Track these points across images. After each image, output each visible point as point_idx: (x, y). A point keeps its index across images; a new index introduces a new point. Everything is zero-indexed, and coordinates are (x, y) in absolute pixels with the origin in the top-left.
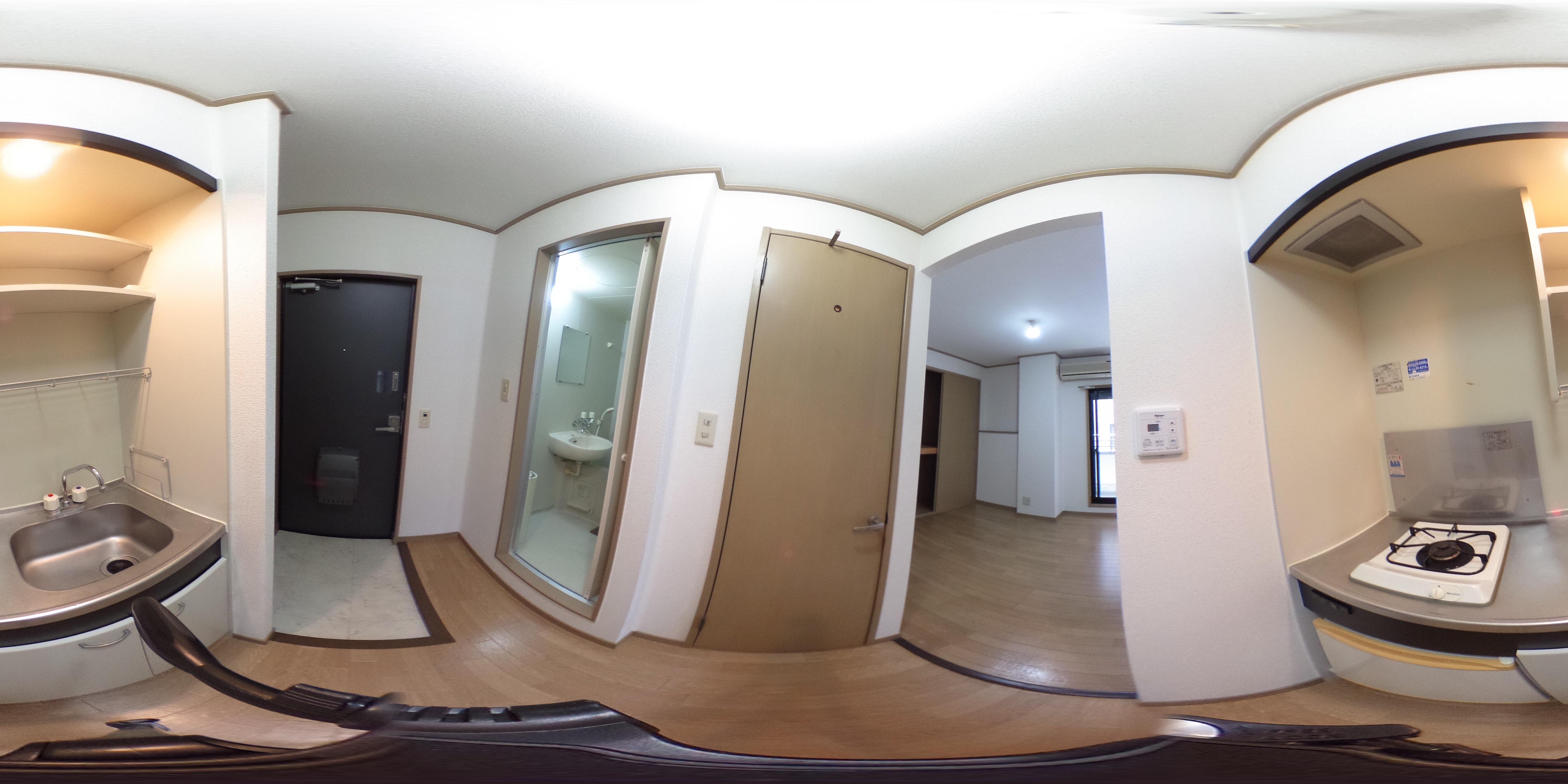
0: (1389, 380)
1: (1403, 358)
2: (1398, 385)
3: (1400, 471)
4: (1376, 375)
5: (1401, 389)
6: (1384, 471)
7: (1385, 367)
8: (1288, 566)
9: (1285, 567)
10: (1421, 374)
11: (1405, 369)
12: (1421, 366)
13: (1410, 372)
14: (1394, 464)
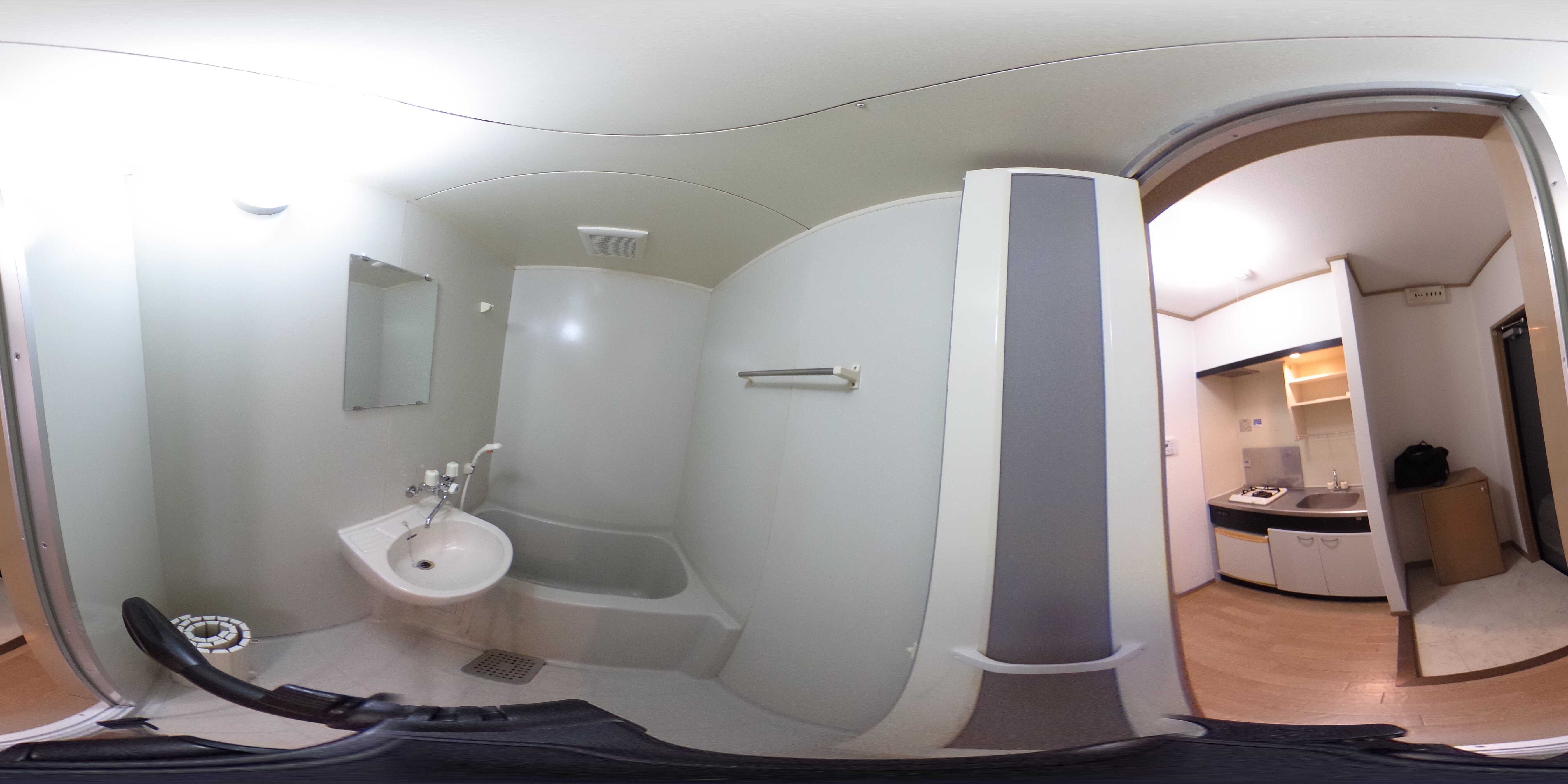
0: (1245, 426)
1: (1252, 417)
2: (1249, 429)
3: (1249, 465)
4: (1240, 423)
5: (1251, 430)
6: (1242, 465)
7: (1245, 421)
8: (1207, 499)
9: (1206, 499)
10: (1259, 425)
11: (1252, 423)
12: (1259, 422)
13: (1254, 424)
14: (1246, 462)
